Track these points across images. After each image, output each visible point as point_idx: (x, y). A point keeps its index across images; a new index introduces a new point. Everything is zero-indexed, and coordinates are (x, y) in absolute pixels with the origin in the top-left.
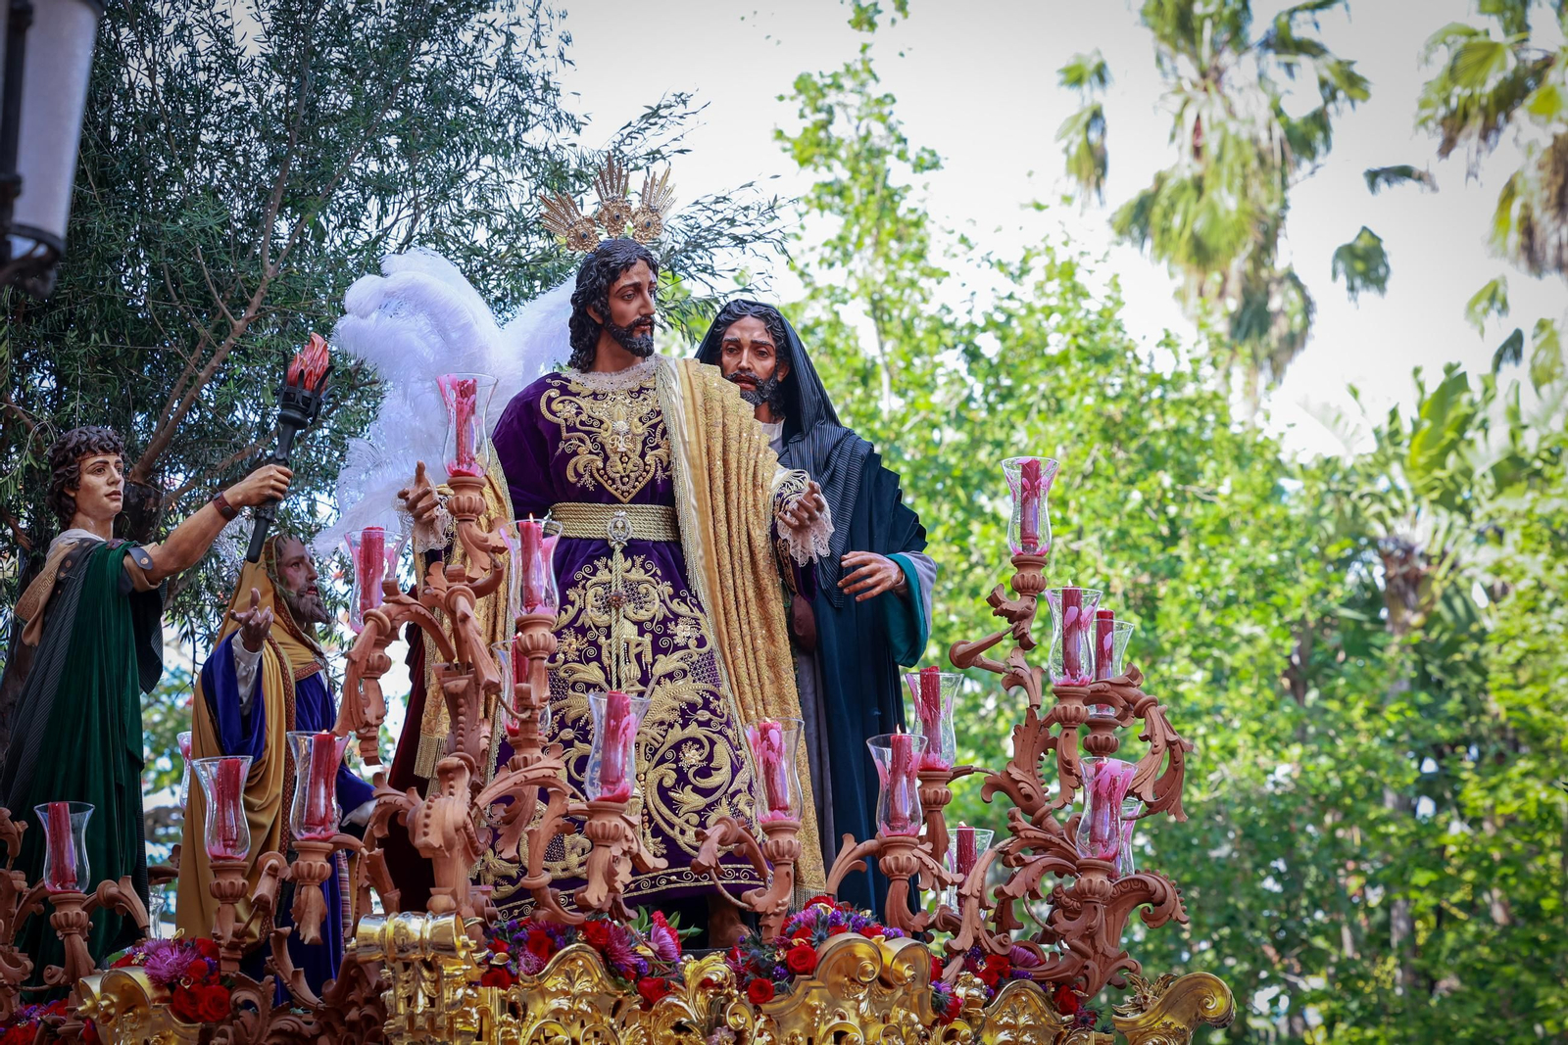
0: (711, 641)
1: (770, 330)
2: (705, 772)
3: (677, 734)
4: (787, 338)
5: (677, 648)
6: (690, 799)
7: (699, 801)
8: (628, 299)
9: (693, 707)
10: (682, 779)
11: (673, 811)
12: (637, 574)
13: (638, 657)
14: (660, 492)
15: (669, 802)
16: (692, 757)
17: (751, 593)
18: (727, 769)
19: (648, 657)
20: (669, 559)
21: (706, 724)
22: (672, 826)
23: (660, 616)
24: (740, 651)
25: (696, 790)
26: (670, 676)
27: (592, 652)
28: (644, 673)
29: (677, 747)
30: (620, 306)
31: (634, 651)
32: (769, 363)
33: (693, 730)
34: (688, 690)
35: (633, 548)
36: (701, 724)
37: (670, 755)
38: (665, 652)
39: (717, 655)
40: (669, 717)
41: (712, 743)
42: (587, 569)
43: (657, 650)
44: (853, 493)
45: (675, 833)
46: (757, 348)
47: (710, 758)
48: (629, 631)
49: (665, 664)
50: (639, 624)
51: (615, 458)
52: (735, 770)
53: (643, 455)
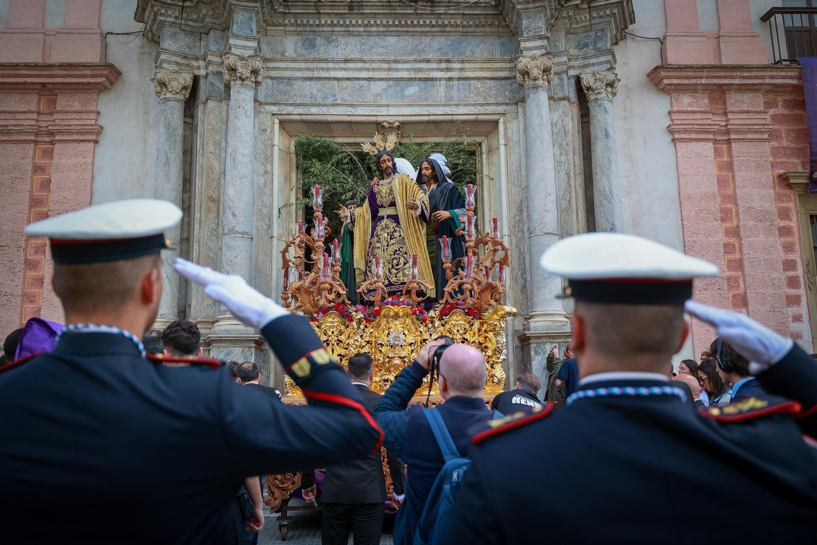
0: (402, 235)
1: (429, 164)
2: (397, 265)
3: (393, 257)
4: (433, 165)
5: (395, 238)
6: (394, 271)
7: (395, 271)
8: (383, 163)
9: (396, 251)
10: (393, 267)
11: (391, 274)
12: (389, 222)
13: (387, 240)
14: (393, 204)
15: (390, 272)
16: (395, 262)
17: (412, 224)
18: (403, 263)
19: (389, 241)
20: (395, 218)
21: (399, 254)
22: (390, 277)
23: (392, 231)
24: (410, 237)
25: (395, 269)
26: (393, 244)
27: (379, 240)
28: (388, 244)
29: (392, 260)
30: (382, 165)
31: (386, 239)
32: (430, 171)
33: (396, 256)
34: (396, 247)
35: (389, 217)
36: (397, 254)
37: (391, 262)
38: (392, 239)
39: (406, 238)
40: (391, 253)
41: (400, 258)
42: (380, 222)
43: (391, 239)
44: (446, 197)
45: (390, 279)
46: (426, 168)
47: (399, 262)
48: (386, 235)
49: (393, 241)
50: (388, 233)
51: (384, 198)
52: (405, 264)
53: (389, 197)
